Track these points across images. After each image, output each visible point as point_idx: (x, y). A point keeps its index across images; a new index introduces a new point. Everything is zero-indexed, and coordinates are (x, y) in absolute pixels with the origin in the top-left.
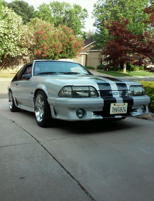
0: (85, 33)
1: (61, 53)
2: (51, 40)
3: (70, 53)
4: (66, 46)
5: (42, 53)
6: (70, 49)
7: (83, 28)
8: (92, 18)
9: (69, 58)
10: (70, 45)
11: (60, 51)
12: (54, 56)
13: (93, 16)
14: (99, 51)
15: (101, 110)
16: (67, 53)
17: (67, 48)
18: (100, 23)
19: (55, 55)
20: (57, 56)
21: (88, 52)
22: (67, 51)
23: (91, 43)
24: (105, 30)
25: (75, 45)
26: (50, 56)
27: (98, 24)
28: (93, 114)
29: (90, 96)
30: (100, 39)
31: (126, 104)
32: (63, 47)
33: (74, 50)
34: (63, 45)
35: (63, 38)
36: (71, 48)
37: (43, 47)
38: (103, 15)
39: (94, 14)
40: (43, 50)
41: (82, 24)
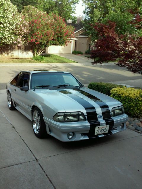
0: (75, 18)
1: (53, 40)
2: (44, 28)
3: (61, 40)
4: (57, 34)
5: (36, 41)
6: (61, 37)
7: (73, 13)
8: (82, 5)
9: (60, 45)
10: (61, 34)
11: (52, 38)
12: (46, 43)
13: (83, 3)
16: (58, 41)
17: (58, 36)
18: (90, 10)
19: (48, 42)
21: (77, 38)
22: (58, 38)
23: (81, 29)
24: (94, 18)
25: (66, 33)
26: (43, 43)
27: (87, 11)
28: (80, 135)
29: (79, 120)
30: (89, 27)
31: (108, 126)
32: (54, 35)
33: (64, 38)
34: (55, 33)
35: (54, 26)
36: (62, 36)
37: (36, 35)
38: (93, 3)
39: (84, 2)
40: (37, 37)
41: (73, 9)
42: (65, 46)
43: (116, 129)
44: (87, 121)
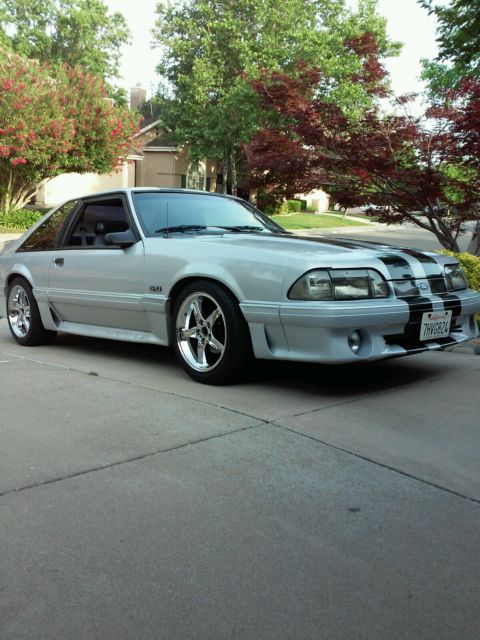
0: (121, 92)
1: (70, 153)
2: (38, 110)
3: (98, 154)
4: (83, 134)
5: (13, 154)
6: (100, 143)
7: (113, 77)
8: (153, 48)
9: (94, 171)
10: (99, 132)
11: (70, 146)
12: (47, 162)
13: (155, 40)
14: (174, 153)
15: (401, 331)
16: (88, 155)
17: (88, 140)
18: (177, 63)
19: (53, 159)
20: (57, 165)
21: (139, 154)
22: (88, 148)
23: (150, 127)
24: (195, 88)
25: (115, 131)
26: (37, 163)
27: (170, 66)
29: (371, 296)
30: (179, 116)
31: (450, 312)
32: (75, 136)
33: (110, 147)
34: (77, 129)
35: (74, 106)
36: (102, 141)
37: (13, 132)
38: (188, 40)
39: (158, 37)
40: (16, 141)
41: (112, 62)
42: (113, 173)
43: (461, 331)
44: (395, 297)
